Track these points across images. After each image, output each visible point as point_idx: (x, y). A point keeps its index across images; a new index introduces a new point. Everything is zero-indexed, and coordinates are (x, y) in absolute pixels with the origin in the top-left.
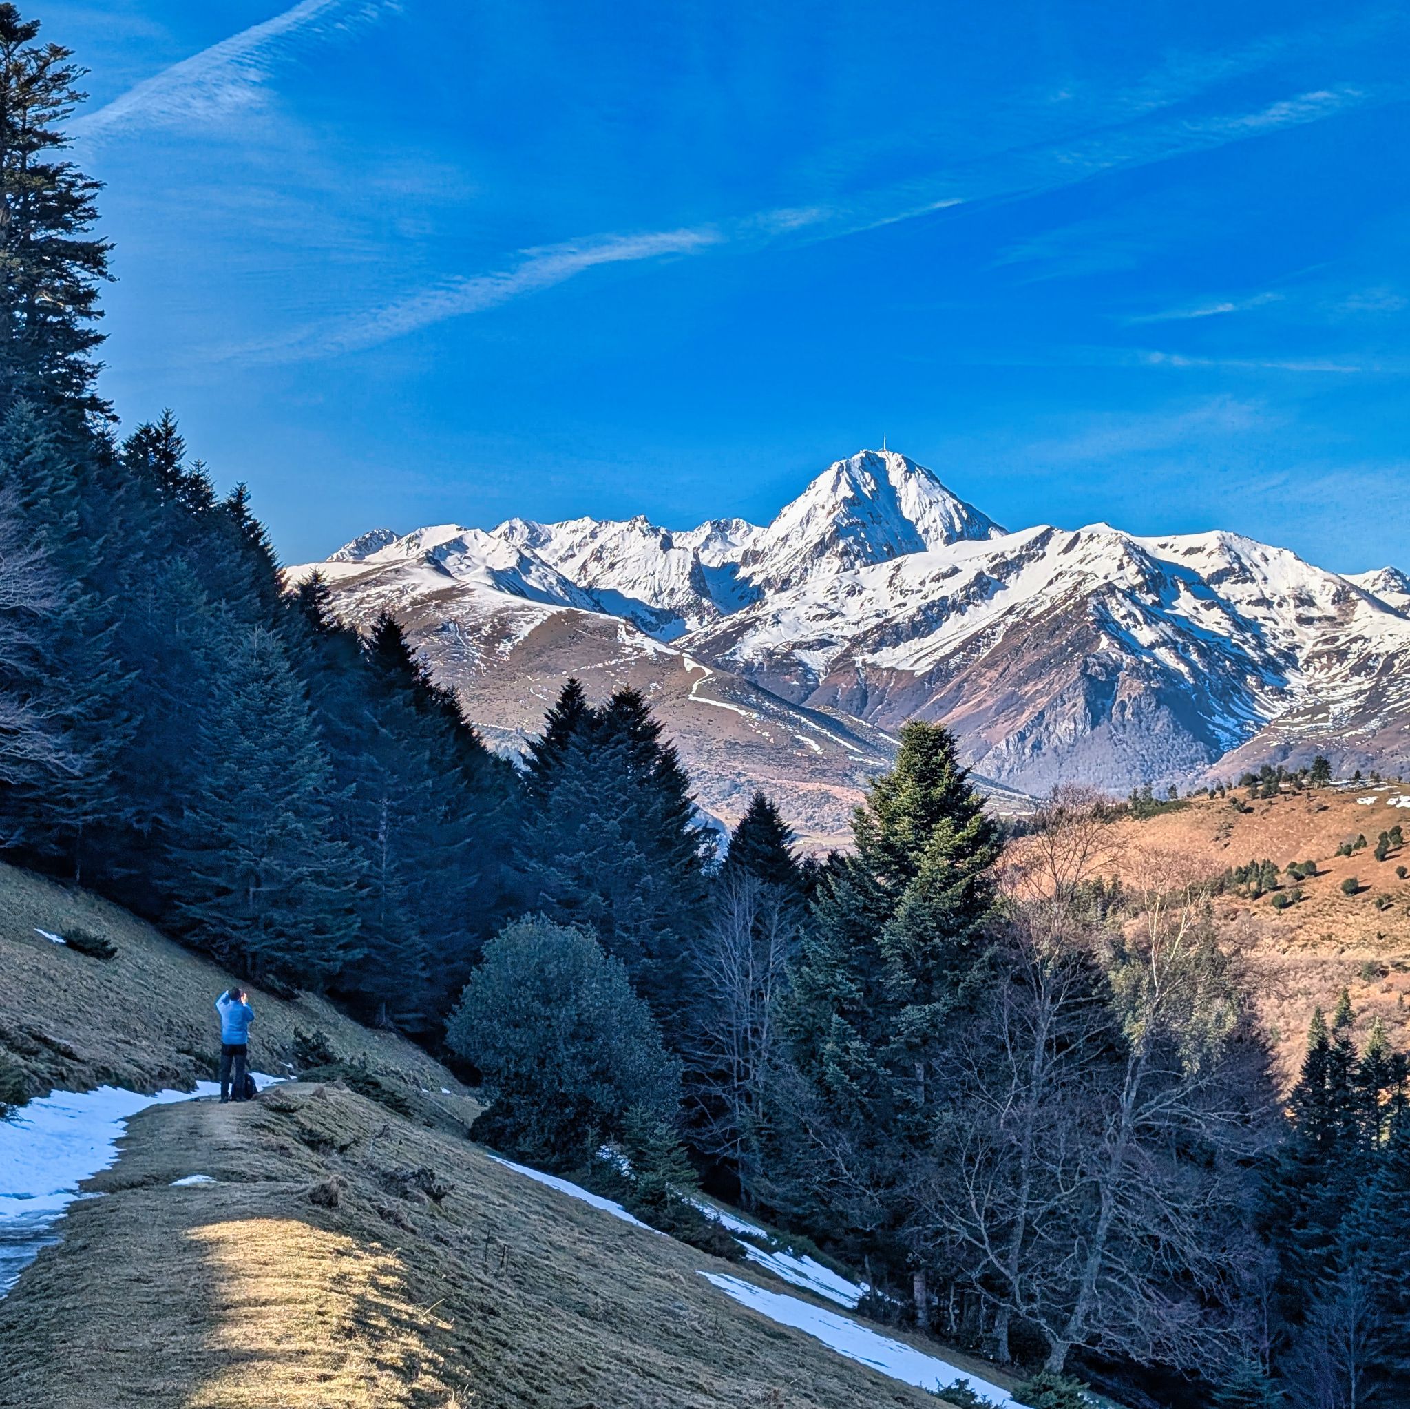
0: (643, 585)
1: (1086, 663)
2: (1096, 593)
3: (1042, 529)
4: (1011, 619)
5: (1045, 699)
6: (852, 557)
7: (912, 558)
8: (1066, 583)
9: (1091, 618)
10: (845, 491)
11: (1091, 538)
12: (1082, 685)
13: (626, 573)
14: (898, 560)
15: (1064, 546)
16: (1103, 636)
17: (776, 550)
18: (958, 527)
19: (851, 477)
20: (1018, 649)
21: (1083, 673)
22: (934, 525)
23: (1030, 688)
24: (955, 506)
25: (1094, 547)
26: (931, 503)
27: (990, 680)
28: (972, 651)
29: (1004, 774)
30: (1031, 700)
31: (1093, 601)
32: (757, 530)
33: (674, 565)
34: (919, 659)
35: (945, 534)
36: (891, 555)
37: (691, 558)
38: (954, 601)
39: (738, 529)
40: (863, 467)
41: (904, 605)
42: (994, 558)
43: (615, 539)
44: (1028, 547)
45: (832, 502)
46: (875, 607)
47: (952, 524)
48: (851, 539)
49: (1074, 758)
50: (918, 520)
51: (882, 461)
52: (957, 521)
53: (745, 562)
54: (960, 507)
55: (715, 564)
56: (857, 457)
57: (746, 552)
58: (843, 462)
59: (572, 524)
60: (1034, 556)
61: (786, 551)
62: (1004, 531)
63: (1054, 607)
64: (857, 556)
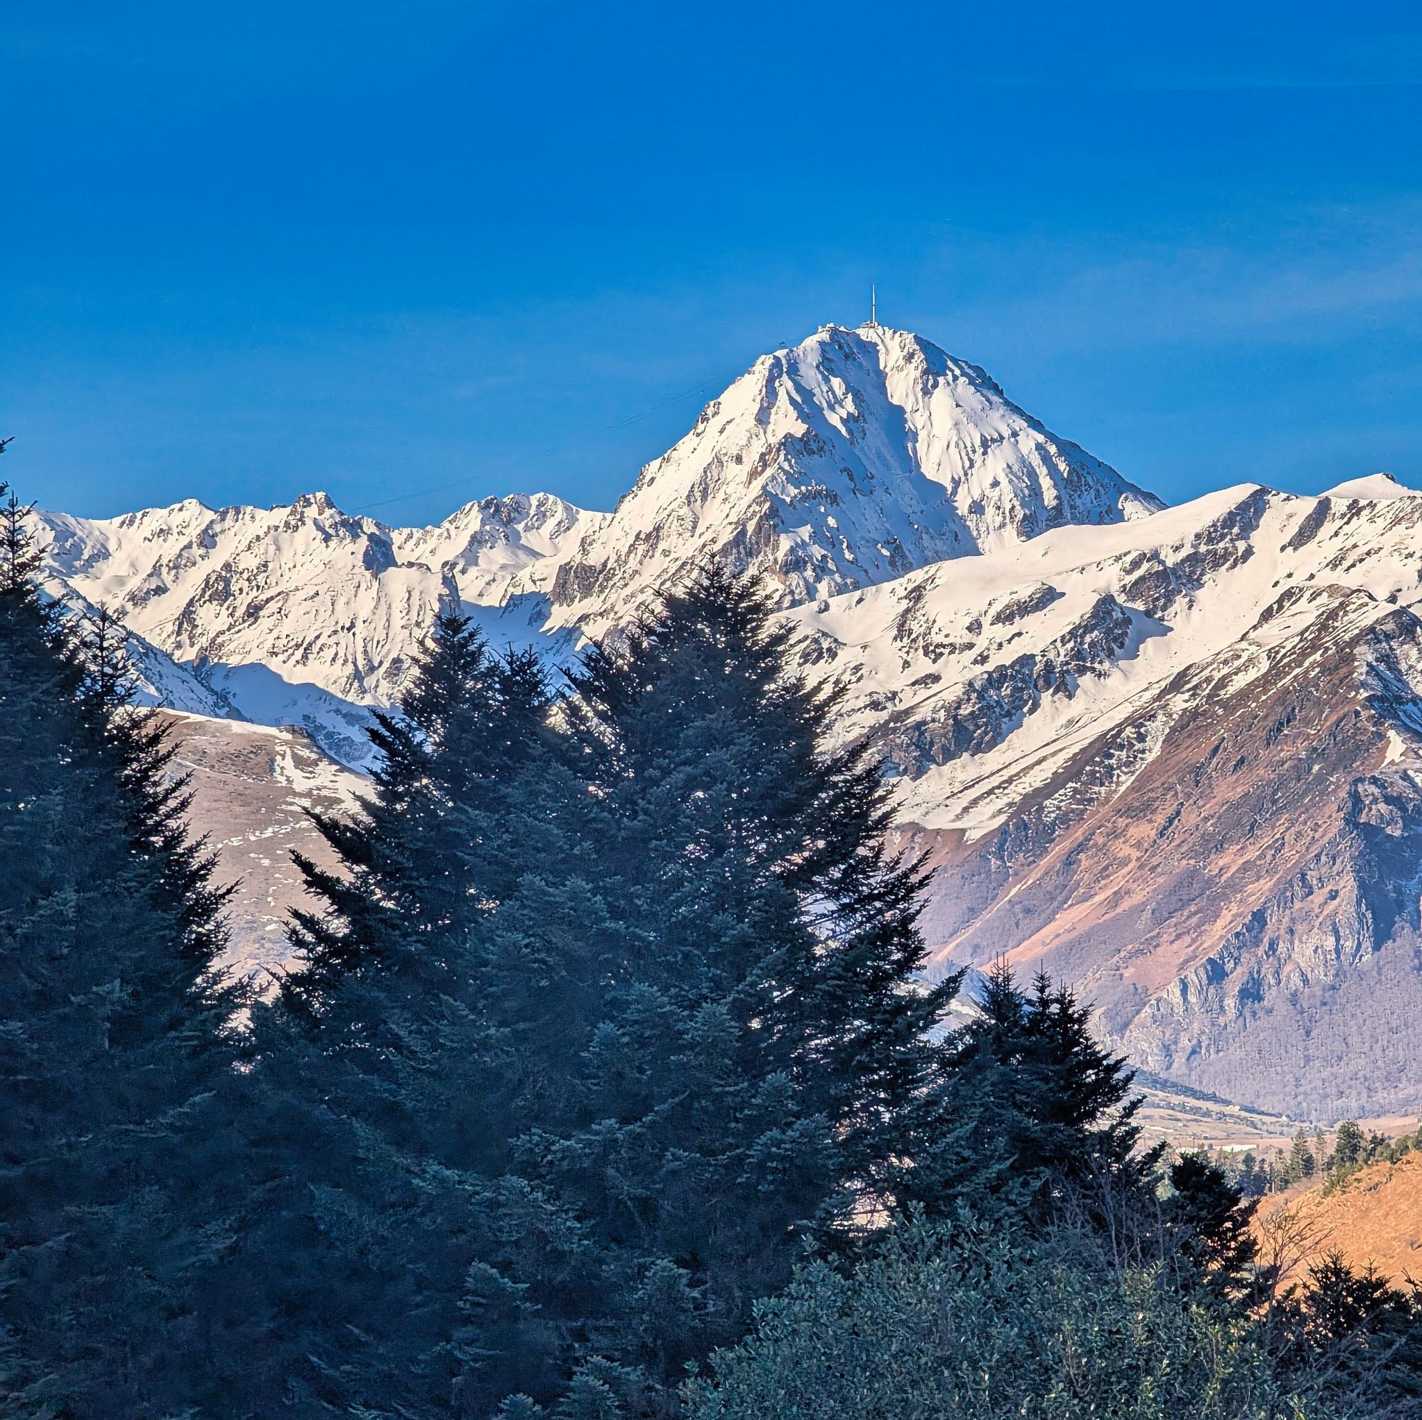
0: (328, 654)
1: (1356, 799)
2: (1371, 634)
3: (1242, 492)
4: (1179, 703)
5: (1266, 884)
6: (809, 573)
7: (948, 570)
8: (1305, 614)
9: (1364, 694)
10: (787, 422)
11: (1355, 509)
12: (1350, 848)
13: (287, 627)
14: (918, 576)
15: (1293, 529)
16: (1391, 734)
17: (633, 563)
18: (1049, 496)
19: (799, 388)
20: (1198, 771)
21: (1351, 821)
22: (994, 494)
23: (1229, 860)
24: (1039, 447)
25: (1363, 530)
26: (985, 444)
27: (1138, 845)
28: (1093, 779)
29: (1179, 1060)
30: (1234, 886)
31: (1366, 655)
32: (587, 519)
33: (399, 605)
34: (975, 802)
35: (1020, 513)
36: (899, 564)
37: (436, 587)
38: (1049, 666)
39: (542, 516)
40: (827, 366)
41: (936, 678)
42: (1136, 564)
43: (259, 549)
44: (1211, 535)
45: (758, 447)
46: (869, 685)
47: (1036, 491)
48: (805, 532)
49: (1338, 1018)
50: (956, 483)
51: (870, 350)
52: (1046, 483)
53: (562, 593)
54: (1053, 449)
55: (494, 598)
56: (811, 342)
57: (564, 570)
58: (781, 353)
59: (157, 517)
60: (1225, 557)
61: (656, 564)
62: (1154, 501)
63: (1277, 671)
64: (821, 570)
